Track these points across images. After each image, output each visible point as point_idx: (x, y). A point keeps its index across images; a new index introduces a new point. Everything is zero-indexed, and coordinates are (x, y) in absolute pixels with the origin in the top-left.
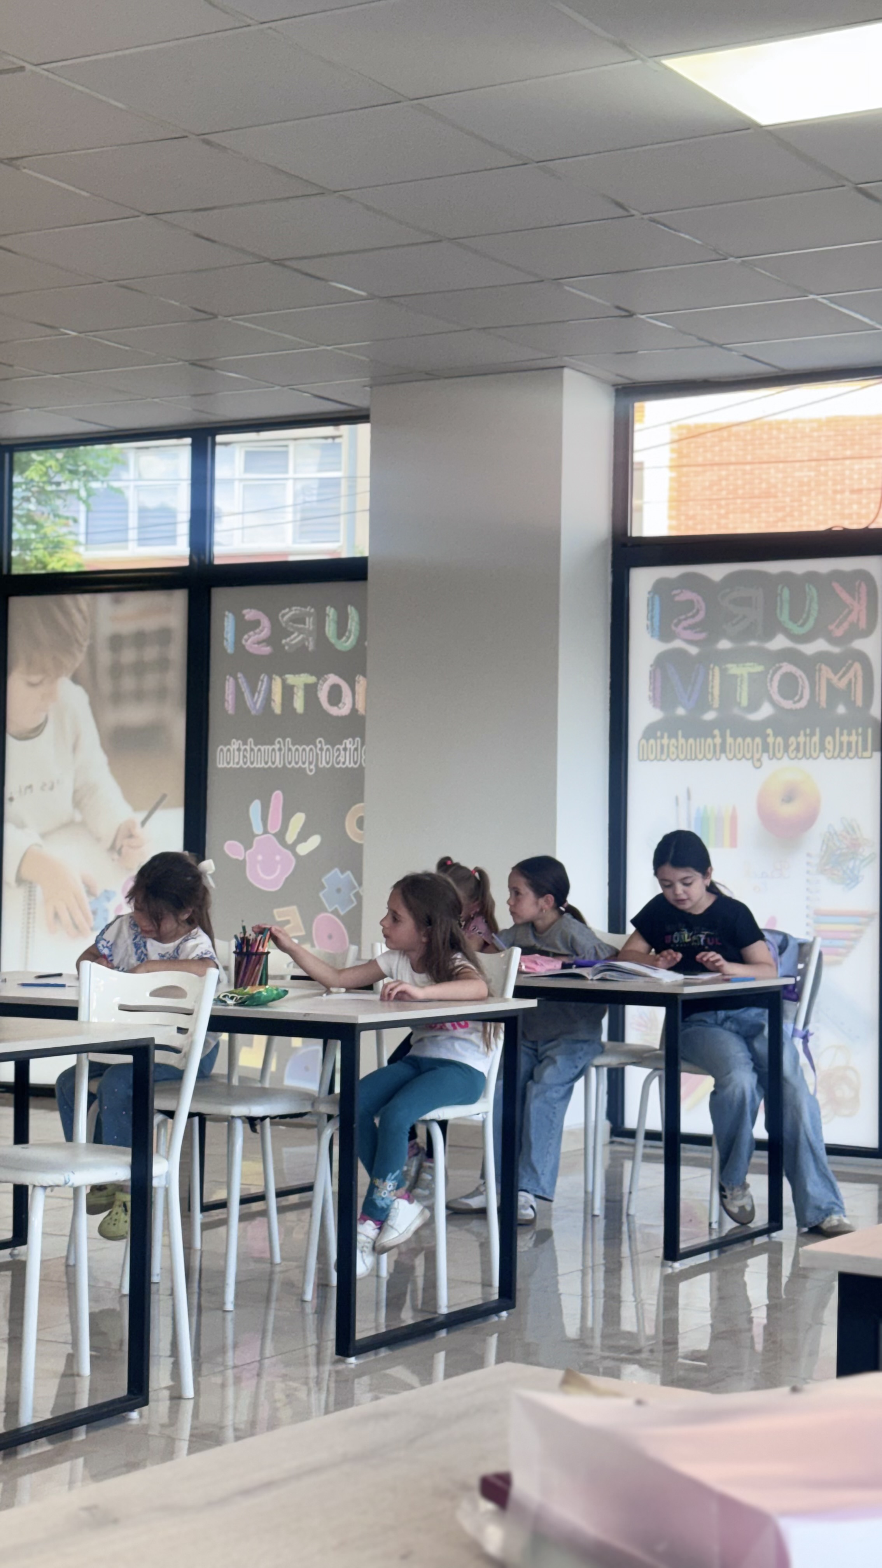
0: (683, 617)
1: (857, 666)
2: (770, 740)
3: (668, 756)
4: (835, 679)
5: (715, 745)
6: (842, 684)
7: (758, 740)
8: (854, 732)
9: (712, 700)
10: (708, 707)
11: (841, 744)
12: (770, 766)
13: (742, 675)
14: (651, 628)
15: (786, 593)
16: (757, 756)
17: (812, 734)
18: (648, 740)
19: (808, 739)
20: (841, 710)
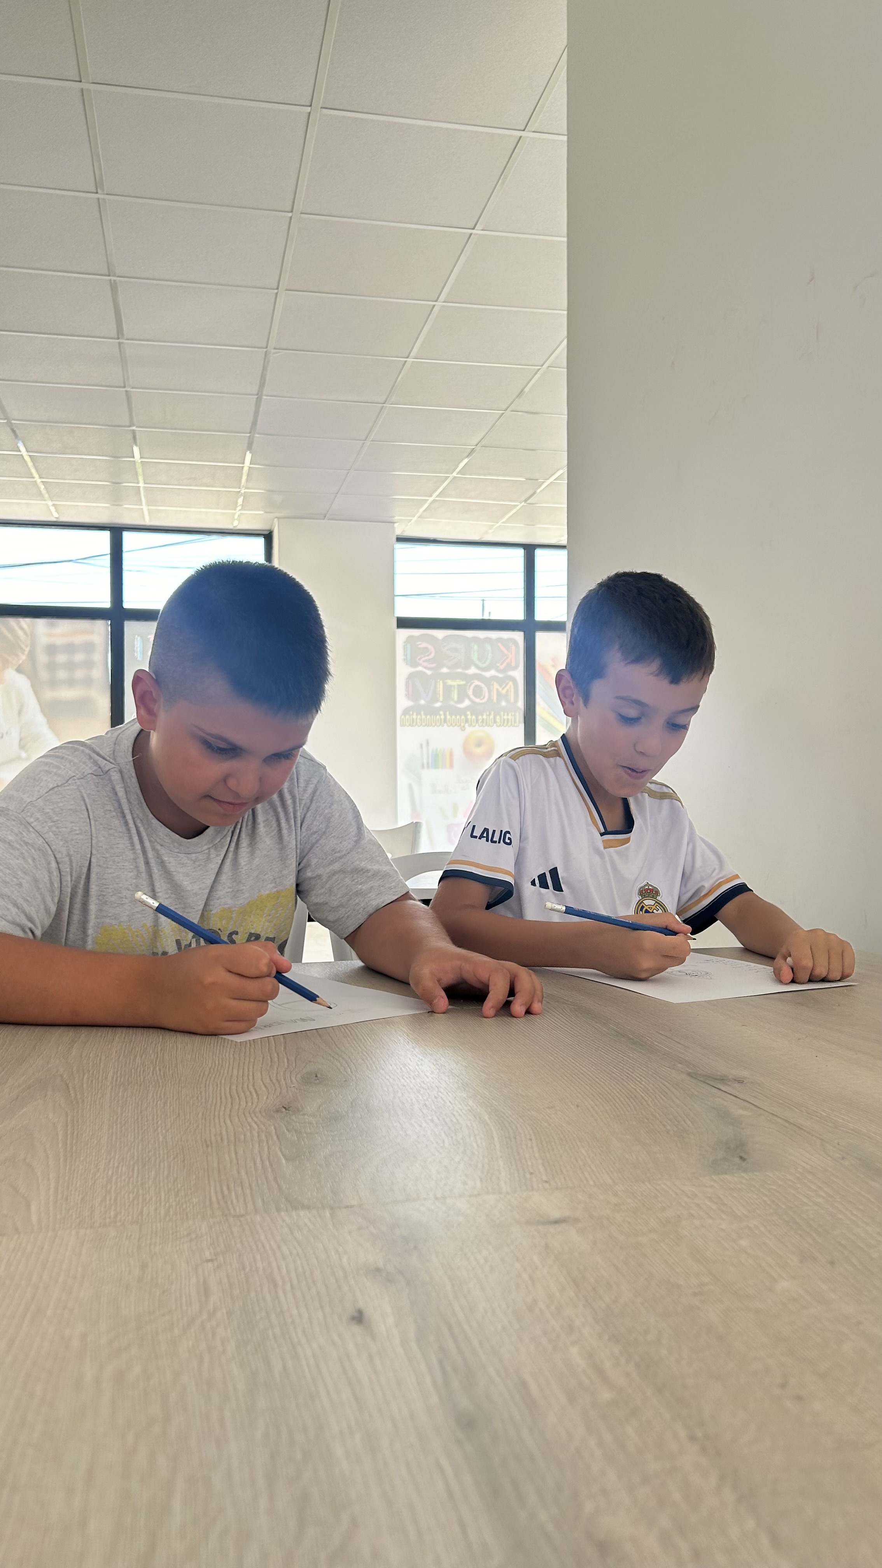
0: (422, 656)
1: (511, 684)
2: (469, 717)
3: (416, 723)
4: (500, 689)
5: (441, 719)
6: (504, 692)
7: (463, 717)
8: (510, 714)
9: (439, 697)
10: (437, 701)
11: (504, 720)
12: (469, 729)
13: (454, 686)
14: (405, 660)
15: (476, 647)
16: (462, 724)
17: (490, 715)
18: (405, 716)
19: (488, 717)
20: (504, 703)
